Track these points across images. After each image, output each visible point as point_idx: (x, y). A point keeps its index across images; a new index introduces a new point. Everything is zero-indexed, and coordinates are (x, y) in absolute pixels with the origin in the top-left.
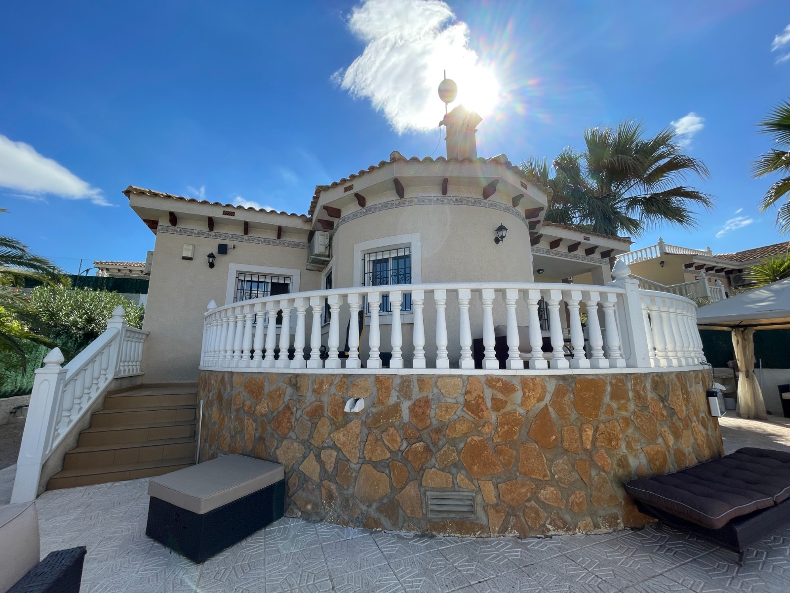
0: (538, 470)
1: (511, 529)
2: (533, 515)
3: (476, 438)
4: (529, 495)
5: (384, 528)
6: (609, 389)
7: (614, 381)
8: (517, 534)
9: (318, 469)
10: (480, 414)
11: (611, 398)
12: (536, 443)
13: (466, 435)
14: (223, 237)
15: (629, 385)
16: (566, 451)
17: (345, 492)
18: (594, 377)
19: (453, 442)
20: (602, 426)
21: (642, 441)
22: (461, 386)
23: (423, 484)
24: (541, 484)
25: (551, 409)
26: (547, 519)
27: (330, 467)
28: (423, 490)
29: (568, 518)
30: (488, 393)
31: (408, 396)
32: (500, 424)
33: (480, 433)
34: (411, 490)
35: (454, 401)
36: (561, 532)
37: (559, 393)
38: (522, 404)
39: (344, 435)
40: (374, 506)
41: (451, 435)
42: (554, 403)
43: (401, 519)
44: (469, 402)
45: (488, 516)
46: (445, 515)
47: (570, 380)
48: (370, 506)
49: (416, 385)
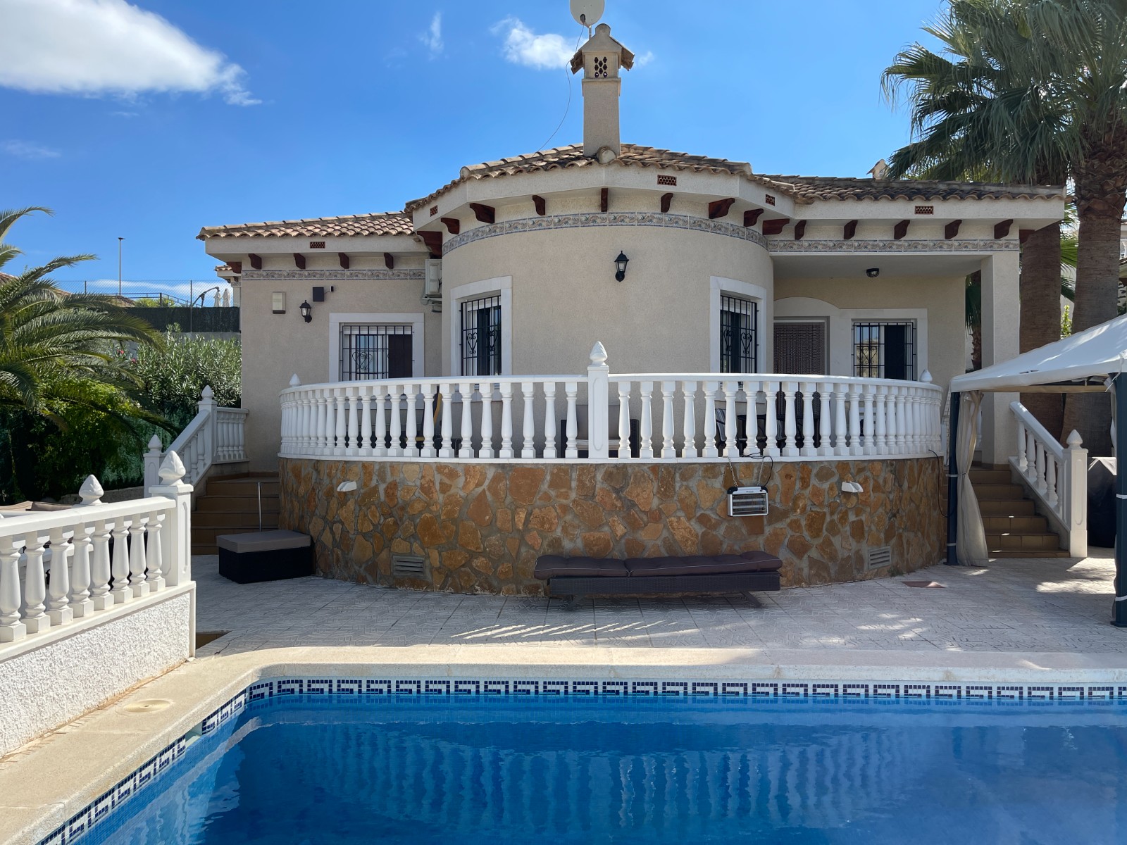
0: (473, 543)
1: (449, 587)
2: (466, 578)
3: (428, 515)
4: (463, 562)
5: (368, 583)
6: (548, 478)
7: (555, 471)
8: (453, 591)
9: (331, 540)
10: (431, 495)
11: (550, 486)
12: (473, 521)
13: (421, 512)
14: (318, 276)
15: (574, 475)
16: (500, 530)
17: (346, 556)
18: (533, 466)
19: (412, 518)
20: (537, 511)
21: (582, 527)
22: (418, 471)
23: (392, 550)
24: (473, 555)
25: (487, 492)
26: (476, 581)
27: (338, 537)
28: (391, 554)
29: (495, 583)
30: (438, 478)
31: (384, 481)
32: (445, 504)
33: (431, 512)
34: (384, 555)
35: (413, 484)
36: (487, 593)
37: (496, 479)
38: (464, 488)
39: (346, 512)
40: (363, 566)
41: (411, 512)
42: (490, 487)
43: (378, 576)
44: (423, 485)
45: (432, 576)
46: (403, 574)
47: (508, 469)
48: (360, 567)
49: (389, 470)
